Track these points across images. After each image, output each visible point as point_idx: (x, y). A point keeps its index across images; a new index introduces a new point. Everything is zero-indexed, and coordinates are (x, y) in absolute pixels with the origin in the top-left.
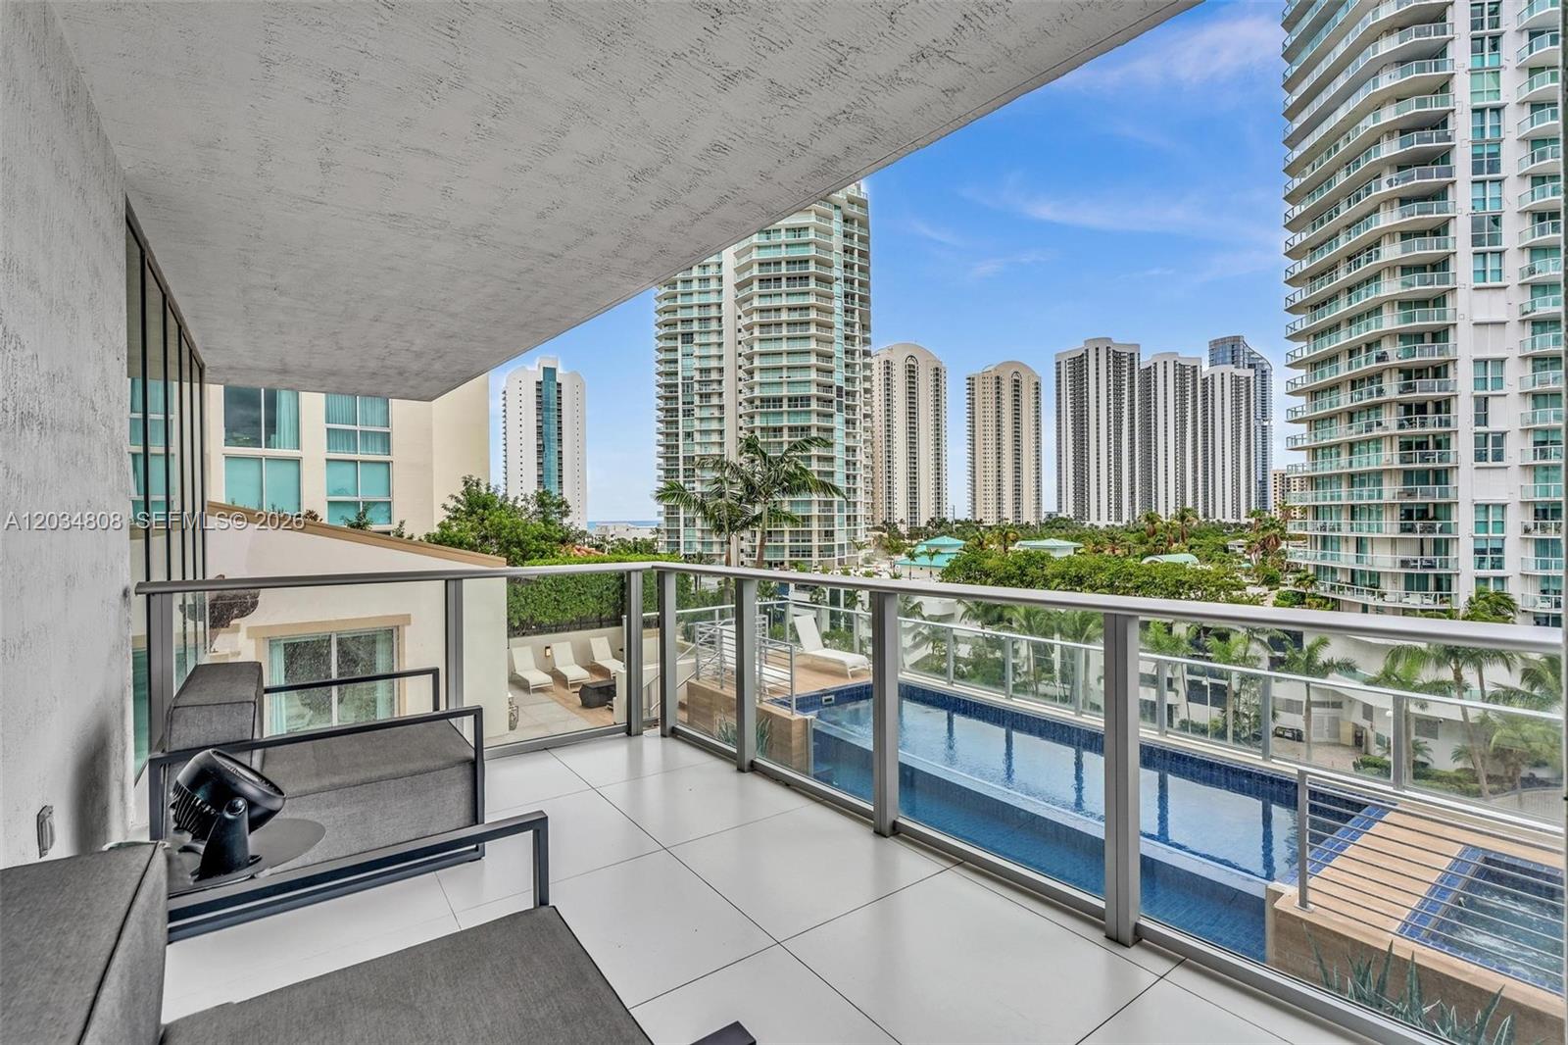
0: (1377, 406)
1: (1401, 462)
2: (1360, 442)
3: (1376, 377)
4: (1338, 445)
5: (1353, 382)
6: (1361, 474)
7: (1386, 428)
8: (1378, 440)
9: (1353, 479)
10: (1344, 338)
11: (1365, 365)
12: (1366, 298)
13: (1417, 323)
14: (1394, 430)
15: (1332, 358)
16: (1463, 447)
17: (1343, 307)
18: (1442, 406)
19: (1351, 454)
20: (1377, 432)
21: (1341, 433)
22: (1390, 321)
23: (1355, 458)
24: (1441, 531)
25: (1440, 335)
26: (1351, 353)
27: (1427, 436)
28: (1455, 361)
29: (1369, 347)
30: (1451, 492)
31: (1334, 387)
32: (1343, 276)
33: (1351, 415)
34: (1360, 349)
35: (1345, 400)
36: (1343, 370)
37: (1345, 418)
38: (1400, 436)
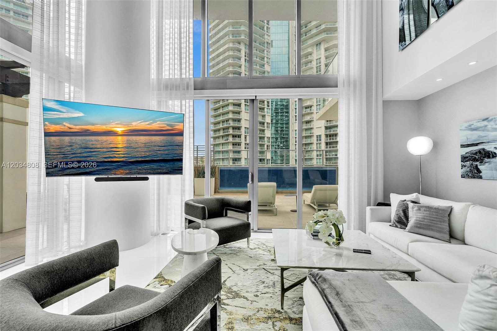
0: (228, 135)
1: (233, 148)
2: (224, 143)
3: (228, 128)
4: (220, 144)
5: (223, 129)
6: (224, 151)
7: (230, 140)
8: (229, 143)
9: (223, 152)
10: (221, 118)
11: (225, 125)
12: (226, 110)
13: (236, 117)
14: (231, 141)
15: (219, 123)
16: (243, 146)
17: (221, 111)
18: (239, 136)
19: (223, 146)
20: (228, 141)
21: (221, 141)
22: (231, 116)
23: (224, 146)
24: (240, 163)
25: (239, 120)
26: (223, 122)
27: (237, 143)
28: (242, 127)
29: (227, 121)
30: (241, 156)
31: (219, 130)
32: (221, 103)
33: (223, 137)
34: (225, 121)
35: (221, 133)
36: (221, 126)
37: (221, 137)
38: (233, 142)
